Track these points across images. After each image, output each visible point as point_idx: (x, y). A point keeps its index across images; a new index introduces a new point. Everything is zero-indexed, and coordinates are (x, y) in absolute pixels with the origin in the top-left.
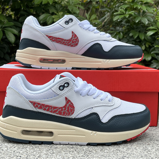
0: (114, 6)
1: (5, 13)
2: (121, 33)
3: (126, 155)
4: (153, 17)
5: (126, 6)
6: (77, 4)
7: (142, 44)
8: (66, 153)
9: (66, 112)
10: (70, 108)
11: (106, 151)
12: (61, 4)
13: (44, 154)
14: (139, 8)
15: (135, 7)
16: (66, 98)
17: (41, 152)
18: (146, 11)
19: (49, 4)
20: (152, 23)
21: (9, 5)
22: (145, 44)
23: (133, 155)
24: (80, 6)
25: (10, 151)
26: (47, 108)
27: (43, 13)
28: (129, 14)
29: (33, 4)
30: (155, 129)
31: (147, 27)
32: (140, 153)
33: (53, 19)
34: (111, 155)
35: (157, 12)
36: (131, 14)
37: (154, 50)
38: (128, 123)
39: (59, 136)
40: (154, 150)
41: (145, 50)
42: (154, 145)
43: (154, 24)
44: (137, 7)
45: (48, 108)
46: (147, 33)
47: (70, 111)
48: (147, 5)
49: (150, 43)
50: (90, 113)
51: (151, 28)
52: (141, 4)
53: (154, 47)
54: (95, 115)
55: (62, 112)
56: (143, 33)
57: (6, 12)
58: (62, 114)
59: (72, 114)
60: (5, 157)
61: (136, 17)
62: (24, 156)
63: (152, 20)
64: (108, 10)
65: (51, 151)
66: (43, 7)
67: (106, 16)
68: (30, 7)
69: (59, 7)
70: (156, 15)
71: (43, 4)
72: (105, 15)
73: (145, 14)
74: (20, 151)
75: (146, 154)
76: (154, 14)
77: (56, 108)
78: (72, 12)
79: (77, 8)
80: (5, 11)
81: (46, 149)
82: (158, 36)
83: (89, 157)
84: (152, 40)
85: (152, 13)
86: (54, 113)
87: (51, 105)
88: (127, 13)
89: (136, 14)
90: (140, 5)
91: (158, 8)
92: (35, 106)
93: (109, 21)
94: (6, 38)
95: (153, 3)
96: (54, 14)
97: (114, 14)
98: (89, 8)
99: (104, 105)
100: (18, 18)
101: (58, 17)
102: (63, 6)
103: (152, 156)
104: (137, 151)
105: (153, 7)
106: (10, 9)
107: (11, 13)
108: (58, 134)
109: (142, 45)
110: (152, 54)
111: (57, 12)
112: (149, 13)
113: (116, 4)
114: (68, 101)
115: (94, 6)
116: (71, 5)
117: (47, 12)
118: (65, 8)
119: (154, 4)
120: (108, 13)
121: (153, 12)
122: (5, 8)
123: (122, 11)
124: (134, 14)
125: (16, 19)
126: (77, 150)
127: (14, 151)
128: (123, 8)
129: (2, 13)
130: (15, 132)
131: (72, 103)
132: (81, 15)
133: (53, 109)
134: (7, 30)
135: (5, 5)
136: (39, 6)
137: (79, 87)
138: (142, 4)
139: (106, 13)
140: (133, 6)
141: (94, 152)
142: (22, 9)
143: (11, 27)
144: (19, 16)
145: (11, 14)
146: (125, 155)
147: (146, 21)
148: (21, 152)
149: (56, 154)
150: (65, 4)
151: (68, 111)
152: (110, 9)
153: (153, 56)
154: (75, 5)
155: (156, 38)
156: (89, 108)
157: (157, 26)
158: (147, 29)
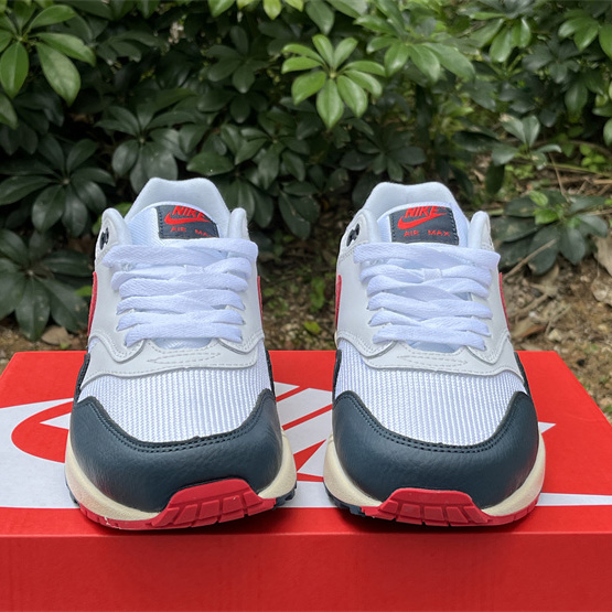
2: (524, 22)
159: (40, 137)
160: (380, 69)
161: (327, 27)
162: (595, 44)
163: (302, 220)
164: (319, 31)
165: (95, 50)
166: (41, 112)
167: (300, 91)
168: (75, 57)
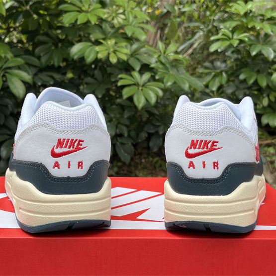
2: (223, 73)
5: (234, 24)
7: (262, 95)
12: (113, 22)
14: (258, 28)
15: (249, 27)
18: (271, 33)
19: (90, 23)
22: (268, 96)
27: (79, 41)
28: (239, 39)
33: (98, 53)
36: (242, 40)
41: (269, 106)
44: (254, 26)
48: (273, 22)
52: (261, 19)
56: (265, 74)
61: (253, 44)
67: (196, 37)
69: (108, 27)
71: (79, 23)
73: (269, 39)
80: (12, 31)
88: (235, 37)
89: (252, 38)
90: (259, 21)
97: (212, 38)
98: (165, 25)
101: (106, 50)
109: (263, 97)
111: (105, 39)
113: (215, 16)
116: (131, 25)
123: (225, 34)
124: (249, 38)
128: (228, 26)
140: (247, 23)
143: (19, 68)
147: (271, 53)
150: (119, 23)
152: (203, 23)
158: (272, 67)
159: (6, 117)
160: (162, 85)
161: (138, 68)
162: (256, 82)
163: (126, 155)
164: (134, 70)
165: (33, 78)
166: (6, 106)
167: (126, 93)
168: (24, 80)
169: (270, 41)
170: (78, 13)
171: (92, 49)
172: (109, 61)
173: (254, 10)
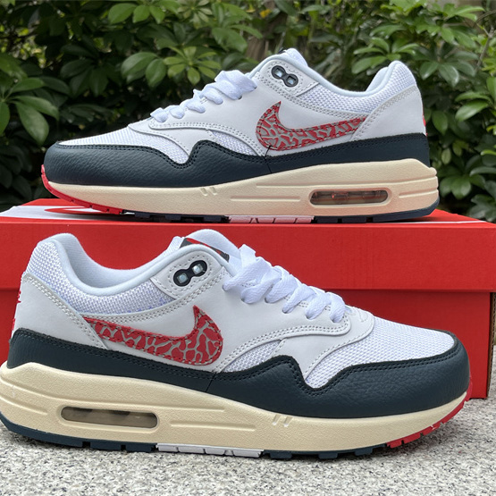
0: (356, 29)
1: (16, 49)
3: (392, 485)
4: (477, 61)
5: (393, 29)
6: (241, 22)
7: (440, 145)
8: (204, 480)
9: (197, 352)
10: (208, 340)
11: (328, 473)
12: (191, 21)
13: (137, 482)
14: (433, 34)
15: (419, 32)
16: (196, 310)
17: (128, 477)
18: (455, 43)
19: (154, 21)
20: (473, 82)
21: (30, 25)
22: (451, 147)
23: (413, 484)
24: (250, 29)
25: (32, 474)
26: (137, 340)
27: (136, 50)
28: (400, 53)
29: (104, 22)
30: (481, 407)
31: (459, 93)
32: (435, 478)
33: (167, 67)
34: (345, 486)
35: (488, 48)
36: (406, 53)
37: (479, 163)
38: (392, 389)
39: (176, 429)
40: (478, 470)
41: (452, 163)
42: (478, 455)
43: (479, 83)
44: (426, 31)
45: (139, 338)
46: (456, 111)
47: (207, 350)
48: (457, 25)
49: (468, 141)
50: (270, 358)
51: (470, 95)
52: (437, 21)
53: (479, 153)
54: (286, 365)
55: (185, 352)
56: (445, 111)
57: (19, 46)
58: (184, 358)
59: (215, 359)
60: (17, 492)
61: (423, 61)
62: (74, 488)
63: (473, 73)
64: (336, 40)
65: (158, 473)
66: (135, 31)
67: (330, 59)
68: (93, 30)
69: (184, 30)
70: (486, 55)
71: (135, 21)
72: (327, 55)
73: (451, 53)
74: (63, 473)
75: (454, 480)
76: (479, 54)
77: (165, 339)
78: (225, 48)
79: (241, 33)
80: (18, 43)
81: (143, 467)
82: (492, 121)
83: (277, 492)
84: (472, 132)
85: (473, 51)
86: (157, 354)
87: (149, 332)
88: (394, 50)
89: (423, 51)
90: (434, 24)
91: (490, 35)
92: (102, 332)
93: (338, 76)
94: (22, 128)
95: (475, 18)
96: (169, 54)
97: (356, 52)
98: (277, 36)
99: (318, 332)
100: (58, 66)
101: (180, 63)
102: (197, 28)
103: (472, 487)
104: (424, 473)
105: (475, 30)
106: (32, 39)
107: (37, 51)
108: (173, 422)
109: (443, 149)
110: (474, 175)
111: (179, 47)
112: (463, 50)
113: (361, 24)
114: (201, 317)
115: (292, 27)
116: (221, 26)
117: (148, 45)
118: (202, 36)
119: (478, 21)
120: (335, 49)
121: (474, 45)
122: (16, 36)
123: (378, 45)
124: (417, 51)
125: (52, 68)
126: (239, 470)
127: (44, 474)
128: (382, 33)
129: (9, 50)
130: (41, 413)
131: (214, 325)
132: (252, 57)
133: (156, 344)
134: (23, 103)
135: (18, 26)
136: (121, 27)
137: (238, 275)
138: (440, 23)
139: (328, 52)
140: (415, 27)
141: (293, 476)
142: (71, 38)
143: (35, 93)
144: (59, 58)
145: (35, 54)
146: (387, 486)
147: (455, 75)
148: (67, 475)
149: (174, 482)
150: (202, 22)
151: (202, 348)
152: (342, 37)
153: (476, 183)
154: (235, 24)
155: (486, 127)
156: (268, 340)
157: (487, 90)
158: (457, 100)
159: (15, 176)
165: (60, 111)
166: (15, 158)
168: (46, 113)
169: (452, 56)
170: (133, 5)
171: (157, 63)
172: (188, 80)
173: (425, 5)
